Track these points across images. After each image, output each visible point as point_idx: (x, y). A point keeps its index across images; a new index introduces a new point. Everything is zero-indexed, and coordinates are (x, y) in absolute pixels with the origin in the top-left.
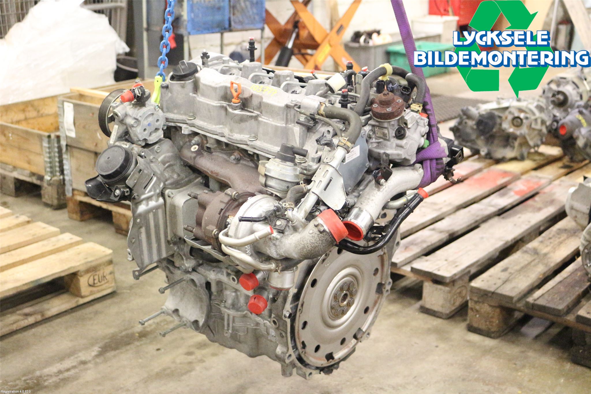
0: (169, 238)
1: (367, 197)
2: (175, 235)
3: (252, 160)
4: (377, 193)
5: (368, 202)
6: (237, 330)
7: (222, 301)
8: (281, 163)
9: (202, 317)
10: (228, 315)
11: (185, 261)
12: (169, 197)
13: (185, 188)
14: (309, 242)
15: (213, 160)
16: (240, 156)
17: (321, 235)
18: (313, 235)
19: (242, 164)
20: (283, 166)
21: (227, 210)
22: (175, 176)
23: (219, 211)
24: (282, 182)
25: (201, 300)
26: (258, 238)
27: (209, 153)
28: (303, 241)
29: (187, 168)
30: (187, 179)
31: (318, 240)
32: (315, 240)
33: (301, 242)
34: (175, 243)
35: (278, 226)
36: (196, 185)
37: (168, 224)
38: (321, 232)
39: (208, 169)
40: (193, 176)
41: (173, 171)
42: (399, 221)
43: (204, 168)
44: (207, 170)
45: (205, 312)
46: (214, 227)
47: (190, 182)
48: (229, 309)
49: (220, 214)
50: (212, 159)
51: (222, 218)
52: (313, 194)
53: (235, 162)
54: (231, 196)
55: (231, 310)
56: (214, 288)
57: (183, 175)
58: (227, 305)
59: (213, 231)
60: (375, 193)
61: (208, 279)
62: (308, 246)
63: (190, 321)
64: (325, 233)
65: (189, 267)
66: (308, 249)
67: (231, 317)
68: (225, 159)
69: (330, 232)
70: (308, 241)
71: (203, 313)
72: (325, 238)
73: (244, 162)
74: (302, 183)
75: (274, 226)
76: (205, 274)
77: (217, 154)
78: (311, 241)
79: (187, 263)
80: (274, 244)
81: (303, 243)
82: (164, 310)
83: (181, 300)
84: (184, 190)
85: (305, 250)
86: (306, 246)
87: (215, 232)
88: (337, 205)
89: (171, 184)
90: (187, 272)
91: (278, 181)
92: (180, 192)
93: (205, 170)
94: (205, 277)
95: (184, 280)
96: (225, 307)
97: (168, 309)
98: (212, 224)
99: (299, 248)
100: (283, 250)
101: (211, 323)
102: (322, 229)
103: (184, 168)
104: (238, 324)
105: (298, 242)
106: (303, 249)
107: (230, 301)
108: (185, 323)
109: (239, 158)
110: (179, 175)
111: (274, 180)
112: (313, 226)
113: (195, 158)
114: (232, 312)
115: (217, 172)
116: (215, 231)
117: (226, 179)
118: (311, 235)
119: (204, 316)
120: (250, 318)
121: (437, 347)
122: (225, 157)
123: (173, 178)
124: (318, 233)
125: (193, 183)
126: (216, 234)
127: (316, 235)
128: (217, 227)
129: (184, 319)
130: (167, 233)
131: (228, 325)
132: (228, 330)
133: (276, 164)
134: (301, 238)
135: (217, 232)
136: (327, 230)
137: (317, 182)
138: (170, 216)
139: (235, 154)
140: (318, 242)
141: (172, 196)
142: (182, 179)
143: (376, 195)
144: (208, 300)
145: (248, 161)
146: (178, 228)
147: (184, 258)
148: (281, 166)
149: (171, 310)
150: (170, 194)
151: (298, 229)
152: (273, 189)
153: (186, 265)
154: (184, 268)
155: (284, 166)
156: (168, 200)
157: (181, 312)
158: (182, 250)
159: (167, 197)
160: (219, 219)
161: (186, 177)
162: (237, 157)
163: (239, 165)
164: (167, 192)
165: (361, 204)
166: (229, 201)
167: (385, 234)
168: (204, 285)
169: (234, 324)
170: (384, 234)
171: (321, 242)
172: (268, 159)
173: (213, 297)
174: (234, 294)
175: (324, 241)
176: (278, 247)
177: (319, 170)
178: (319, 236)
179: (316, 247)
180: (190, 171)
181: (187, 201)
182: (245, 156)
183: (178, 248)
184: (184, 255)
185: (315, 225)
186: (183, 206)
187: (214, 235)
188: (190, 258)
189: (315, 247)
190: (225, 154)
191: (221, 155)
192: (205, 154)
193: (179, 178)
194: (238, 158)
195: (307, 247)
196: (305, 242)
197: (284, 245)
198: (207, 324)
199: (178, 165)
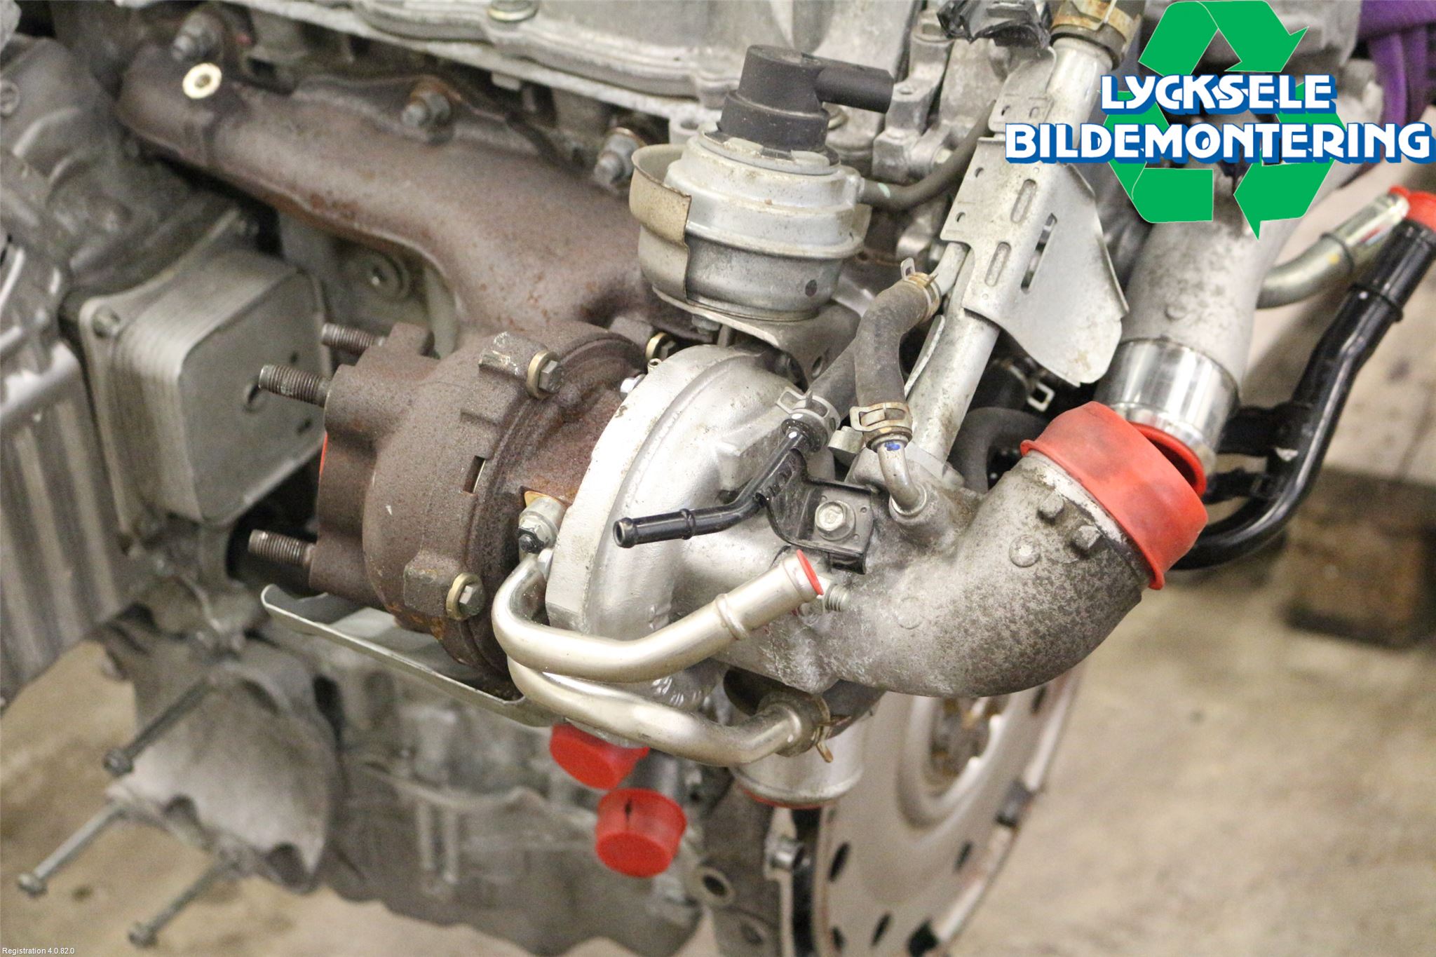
0: (124, 525)
1: (1190, 276)
2: (150, 508)
3: (517, 119)
4: (1228, 250)
5: (1203, 305)
6: (478, 866)
7: (394, 752)
8: (764, 161)
9: (310, 829)
10: (436, 812)
11: (207, 610)
12: (100, 334)
13: (167, 276)
14: (1019, 611)
15: (309, 135)
16: (451, 101)
17: (1084, 565)
18: (1041, 568)
19: (463, 141)
20: (778, 177)
21: (508, 459)
22: (110, 222)
23: (464, 469)
24: (781, 269)
25: (295, 755)
26: (738, 625)
27: (275, 98)
28: (985, 609)
29: (159, 167)
30: (166, 228)
31: (1071, 593)
32: (1055, 597)
33: (977, 614)
34: (152, 543)
35: (827, 534)
36: (216, 251)
37: (113, 461)
38: (1082, 553)
39: (293, 187)
40: (194, 207)
41: (96, 197)
42: (1342, 375)
43: (270, 180)
44: (288, 193)
45: (324, 805)
46: (450, 565)
47: (183, 240)
48: (435, 785)
49: (469, 487)
50: (301, 129)
51: (485, 510)
52: (973, 323)
53: (424, 136)
54: (520, 381)
55: (448, 789)
56: (354, 703)
57: (145, 211)
58: (421, 767)
59: (446, 588)
60: (1220, 249)
61: (326, 670)
62: (1014, 635)
63: (255, 851)
64: (1104, 555)
65: (230, 635)
66: (1017, 649)
67: (450, 820)
68: (366, 121)
69: (1130, 540)
70: (1017, 606)
71: (312, 810)
72: (1107, 580)
73: (476, 133)
74: (908, 272)
75: (803, 536)
76: (306, 648)
77: (321, 95)
78: (1032, 605)
79: (218, 616)
80: (812, 633)
81: (983, 620)
82: (118, 805)
83: (198, 755)
84: (166, 288)
85: (999, 656)
86: (1006, 634)
87: (462, 590)
88: (1082, 359)
89: (99, 264)
90: (222, 652)
91: (761, 265)
92: (149, 300)
93: (273, 187)
94: (310, 661)
95: (213, 689)
96: (417, 778)
97: (138, 799)
98: (437, 547)
99: (966, 649)
100: (867, 661)
101: (350, 842)
102: (1088, 535)
103: (145, 172)
104: (482, 843)
105: (956, 613)
106: (989, 651)
107: (433, 752)
108: (233, 857)
109: (447, 113)
110: (126, 214)
111: (737, 261)
112: (1033, 520)
113: (210, 132)
114: (452, 801)
115: (345, 199)
116: (460, 588)
117: (403, 234)
118: (1028, 573)
119: (319, 823)
120: (539, 813)
121: (1197, 717)
122: (365, 108)
123: (99, 231)
124: (1069, 557)
125: (202, 245)
126: (465, 599)
127: (1059, 569)
128: (464, 561)
129: (227, 843)
130: (111, 501)
131: (439, 848)
132: (439, 869)
133: (741, 169)
134: (967, 594)
135: (469, 589)
136: (1114, 534)
137: (983, 250)
138: (119, 425)
139: (426, 95)
140: (1074, 606)
141: (115, 329)
142: (147, 230)
143: (1227, 263)
144: (330, 757)
145: (497, 126)
146: (166, 478)
147: (202, 595)
148: (766, 176)
149: (158, 805)
150: (105, 320)
151: (939, 534)
152: (735, 309)
153: (216, 624)
154: (209, 643)
155: (786, 178)
156: (99, 354)
157: (203, 806)
158: (188, 560)
159: (91, 341)
160: (472, 517)
161: (164, 217)
162: (435, 111)
163: (453, 151)
164: (89, 311)
165: (1169, 317)
166: (513, 409)
167: (1294, 453)
168: (310, 699)
169: (466, 847)
170: (1287, 454)
171: (1083, 603)
172: (655, 130)
173: (348, 736)
174: (449, 718)
175: (1102, 595)
176: (834, 643)
177: (969, 176)
178: (1074, 572)
179: (1064, 629)
180: (177, 182)
181: (197, 346)
182: (476, 104)
183: (170, 557)
184: (201, 581)
185: (1041, 515)
186: (181, 378)
187: (459, 606)
188: (228, 591)
189: (1057, 636)
190: (363, 93)
191: (340, 101)
192: (256, 99)
193: (129, 230)
194: (439, 116)
195: (1009, 642)
196: (1000, 613)
197: (872, 633)
198: (335, 855)
199: (113, 162)
